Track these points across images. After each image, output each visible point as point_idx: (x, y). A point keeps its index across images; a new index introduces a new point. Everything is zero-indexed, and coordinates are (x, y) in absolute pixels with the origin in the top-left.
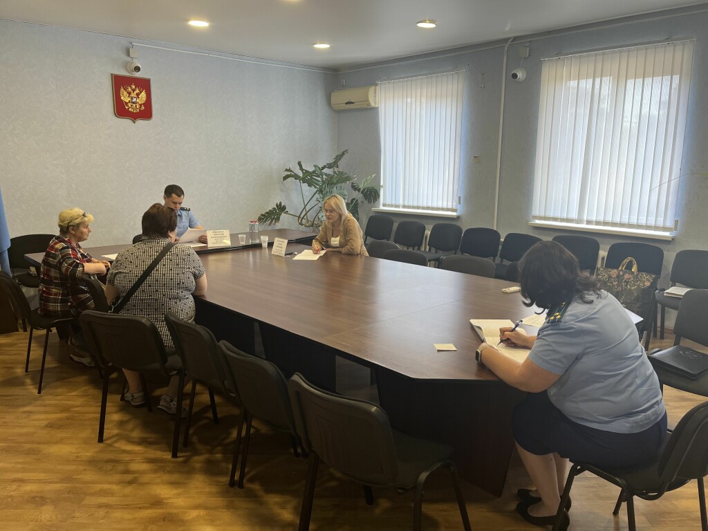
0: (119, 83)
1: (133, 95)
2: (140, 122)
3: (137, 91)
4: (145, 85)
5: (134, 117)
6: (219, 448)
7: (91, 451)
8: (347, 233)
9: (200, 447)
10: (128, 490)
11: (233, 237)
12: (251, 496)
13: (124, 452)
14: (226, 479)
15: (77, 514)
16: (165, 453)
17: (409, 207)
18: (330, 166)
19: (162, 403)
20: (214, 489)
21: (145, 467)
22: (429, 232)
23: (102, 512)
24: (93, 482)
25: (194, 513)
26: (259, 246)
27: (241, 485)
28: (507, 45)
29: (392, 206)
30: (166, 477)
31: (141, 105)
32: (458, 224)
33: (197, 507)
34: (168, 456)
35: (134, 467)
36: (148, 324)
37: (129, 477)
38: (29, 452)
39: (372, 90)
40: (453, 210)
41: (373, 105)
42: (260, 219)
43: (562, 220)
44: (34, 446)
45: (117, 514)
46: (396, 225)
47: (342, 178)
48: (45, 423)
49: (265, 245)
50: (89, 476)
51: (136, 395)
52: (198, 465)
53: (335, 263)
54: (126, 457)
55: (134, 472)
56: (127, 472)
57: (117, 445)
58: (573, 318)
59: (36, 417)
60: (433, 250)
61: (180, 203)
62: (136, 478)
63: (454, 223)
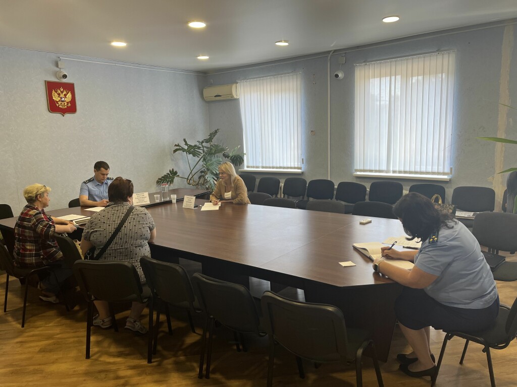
0: (51, 87)
1: (62, 95)
2: (68, 116)
3: (65, 93)
4: (70, 88)
5: (63, 111)
6: (180, 352)
7: (84, 366)
8: (237, 189)
9: (165, 353)
11: (151, 196)
12: (217, 383)
13: (109, 363)
14: (196, 374)
16: (141, 361)
17: (266, 167)
18: (207, 141)
19: (127, 324)
22: (283, 185)
26: (170, 202)
27: (208, 377)
28: (330, 56)
29: (254, 167)
30: (149, 378)
31: (68, 103)
32: (303, 177)
34: (145, 362)
35: (122, 373)
37: (121, 381)
38: (35, 372)
39: (234, 86)
40: (298, 168)
41: (235, 97)
42: (158, 182)
43: (376, 171)
44: (37, 367)
46: (258, 181)
47: (218, 149)
48: (37, 349)
49: (174, 201)
51: (106, 320)
52: (170, 366)
53: (229, 211)
54: (114, 367)
55: (123, 377)
56: (118, 378)
57: (102, 359)
59: (28, 345)
60: (286, 196)
61: (107, 175)
62: (126, 381)
63: (300, 177)
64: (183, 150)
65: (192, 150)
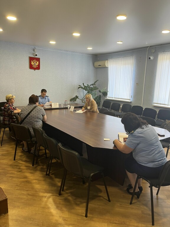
0: (31, 59)
1: (35, 63)
2: (36, 71)
3: (36, 61)
4: (38, 60)
5: (35, 69)
6: (46, 165)
7: (11, 163)
8: (92, 105)
9: (40, 164)
10: (19, 173)
11: (60, 105)
12: (51, 178)
13: (20, 163)
14: (45, 173)
15: (4, 178)
17: (116, 98)
18: (92, 85)
20: (41, 175)
21: (25, 168)
22: (122, 106)
23: (10, 178)
24: (10, 171)
25: (35, 181)
26: (67, 108)
27: (49, 175)
28: (148, 48)
29: (111, 98)
30: (29, 171)
31: (37, 66)
32: (131, 104)
33: (36, 180)
34: (31, 165)
35: (22, 167)
36: (27, 128)
37: (20, 170)
39: (106, 61)
40: (130, 100)
41: (107, 66)
42: (70, 100)
43: (163, 104)
45: (14, 179)
46: (112, 104)
47: (96, 88)
48: (1, 154)
49: (69, 108)
50: (9, 169)
51: (26, 149)
52: (39, 169)
54: (20, 165)
55: (21, 169)
56: (20, 169)
57: (18, 161)
58: (137, 132)
60: (123, 112)
61: (45, 95)
62: (21, 170)
63: (130, 104)
64: (82, 88)
65: (85, 88)
